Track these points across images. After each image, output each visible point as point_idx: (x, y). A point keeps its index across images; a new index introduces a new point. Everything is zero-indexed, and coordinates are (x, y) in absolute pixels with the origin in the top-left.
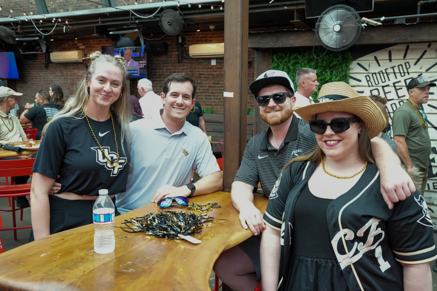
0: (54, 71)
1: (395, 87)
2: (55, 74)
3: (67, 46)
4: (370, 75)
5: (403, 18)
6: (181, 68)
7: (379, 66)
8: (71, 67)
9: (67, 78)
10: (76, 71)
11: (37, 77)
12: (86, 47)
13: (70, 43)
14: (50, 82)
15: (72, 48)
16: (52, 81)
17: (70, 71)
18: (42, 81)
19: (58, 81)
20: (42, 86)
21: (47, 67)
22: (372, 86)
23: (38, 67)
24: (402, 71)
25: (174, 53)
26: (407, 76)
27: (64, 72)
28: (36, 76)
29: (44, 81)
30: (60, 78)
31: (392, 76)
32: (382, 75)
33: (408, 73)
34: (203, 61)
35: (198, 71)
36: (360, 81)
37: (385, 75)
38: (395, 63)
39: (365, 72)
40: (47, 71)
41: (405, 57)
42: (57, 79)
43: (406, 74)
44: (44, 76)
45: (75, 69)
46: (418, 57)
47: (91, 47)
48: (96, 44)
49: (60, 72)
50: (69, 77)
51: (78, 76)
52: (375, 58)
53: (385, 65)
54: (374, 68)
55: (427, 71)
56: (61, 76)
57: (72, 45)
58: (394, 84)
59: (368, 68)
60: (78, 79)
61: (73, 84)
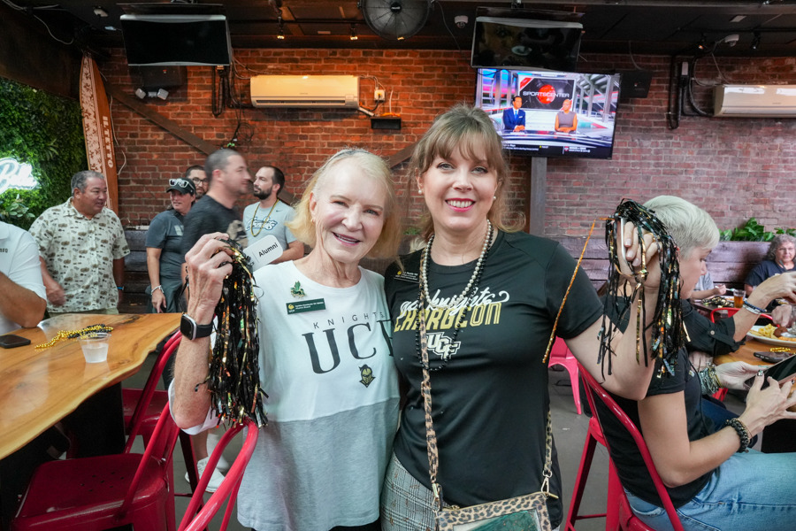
0: (699, 137)
2: (700, 146)
8: (763, 130)
9: (746, 160)
10: (779, 141)
11: (631, 154)
13: (768, 62)
14: (680, 169)
15: (774, 76)
16: (689, 166)
17: (758, 140)
18: (649, 164)
19: (709, 166)
20: (648, 179)
21: (672, 124)
23: (634, 123)
27: (736, 144)
28: (627, 151)
29: (657, 165)
30: (719, 160)
40: (671, 138)
42: (707, 162)
44: (657, 152)
45: (776, 135)
49: (718, 142)
50: (753, 156)
51: (786, 154)
56: (726, 152)
57: (777, 69)
60: (785, 161)
61: (765, 176)
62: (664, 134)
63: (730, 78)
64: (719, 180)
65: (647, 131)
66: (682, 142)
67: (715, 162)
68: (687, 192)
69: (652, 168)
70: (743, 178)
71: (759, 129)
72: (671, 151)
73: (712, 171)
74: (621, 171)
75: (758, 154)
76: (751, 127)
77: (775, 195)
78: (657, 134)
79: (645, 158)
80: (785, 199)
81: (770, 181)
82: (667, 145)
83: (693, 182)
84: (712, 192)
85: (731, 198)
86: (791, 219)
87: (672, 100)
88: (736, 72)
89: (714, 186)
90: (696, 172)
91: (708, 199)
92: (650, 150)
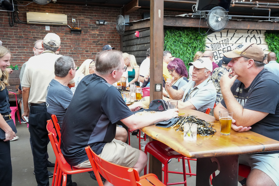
1: (223, 51)
4: (213, 44)
5: (231, 16)
6: (13, 31)
7: (217, 40)
22: (214, 50)
24: (226, 43)
25: (4, 17)
26: (228, 46)
31: (222, 45)
32: (217, 44)
33: (228, 44)
34: (37, 27)
35: (32, 35)
36: (209, 47)
37: (219, 44)
38: (223, 39)
39: (211, 42)
41: (227, 36)
43: (227, 44)
46: (232, 36)
52: (215, 35)
53: (219, 39)
54: (215, 41)
55: (235, 43)
58: (223, 49)
59: (212, 41)
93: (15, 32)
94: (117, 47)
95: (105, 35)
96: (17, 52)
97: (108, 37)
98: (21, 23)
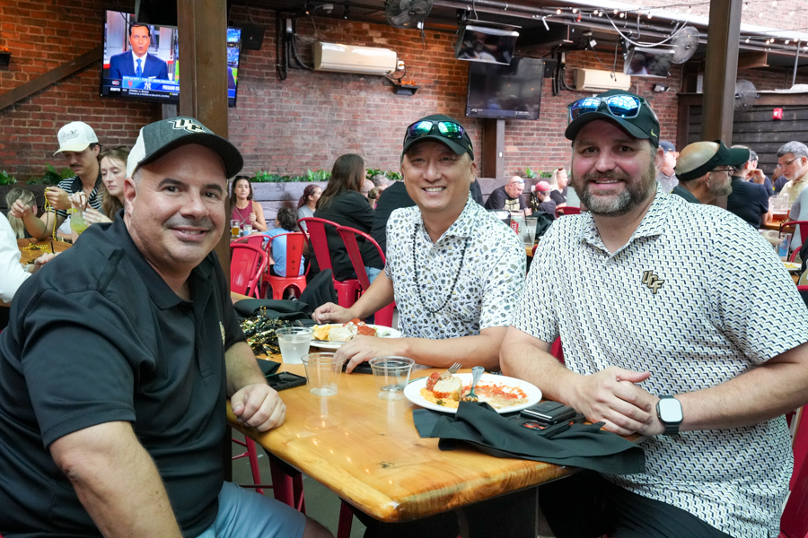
0: (303, 88)
2: (305, 96)
3: (340, 30)
6: (556, 104)
8: (351, 84)
9: (341, 110)
10: (363, 94)
11: (249, 103)
12: (390, 42)
13: (351, 25)
14: (290, 117)
15: (355, 38)
16: (297, 114)
17: (348, 93)
18: (264, 112)
19: (313, 115)
20: (264, 126)
21: (281, 75)
23: (249, 73)
27: (332, 95)
28: (244, 100)
29: (271, 113)
30: (320, 109)
40: (281, 88)
42: (311, 111)
44: (270, 101)
45: (360, 88)
47: (400, 44)
48: (413, 39)
49: (318, 93)
50: (345, 107)
51: (369, 106)
56: (325, 103)
57: (357, 32)
60: (368, 112)
61: (355, 124)
62: (274, 84)
63: (324, 37)
64: (321, 127)
65: (260, 81)
66: (290, 92)
67: (317, 111)
68: (297, 138)
69: (266, 116)
70: (340, 126)
71: (348, 83)
72: (281, 101)
73: (316, 119)
74: (240, 118)
75: (349, 105)
76: (342, 81)
77: (364, 140)
78: (268, 84)
79: (260, 107)
80: (371, 144)
81: (359, 128)
82: (278, 95)
83: (301, 129)
84: (316, 138)
85: (332, 143)
86: (375, 162)
87: (280, 53)
88: (328, 31)
89: (318, 133)
90: (303, 120)
91: (314, 145)
92: (264, 99)
93: (557, 107)
94: (673, 134)
95: (662, 112)
96: (557, 143)
97: (665, 116)
98: (568, 89)
